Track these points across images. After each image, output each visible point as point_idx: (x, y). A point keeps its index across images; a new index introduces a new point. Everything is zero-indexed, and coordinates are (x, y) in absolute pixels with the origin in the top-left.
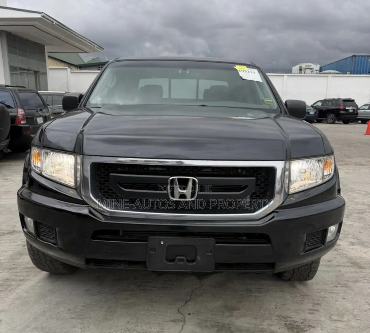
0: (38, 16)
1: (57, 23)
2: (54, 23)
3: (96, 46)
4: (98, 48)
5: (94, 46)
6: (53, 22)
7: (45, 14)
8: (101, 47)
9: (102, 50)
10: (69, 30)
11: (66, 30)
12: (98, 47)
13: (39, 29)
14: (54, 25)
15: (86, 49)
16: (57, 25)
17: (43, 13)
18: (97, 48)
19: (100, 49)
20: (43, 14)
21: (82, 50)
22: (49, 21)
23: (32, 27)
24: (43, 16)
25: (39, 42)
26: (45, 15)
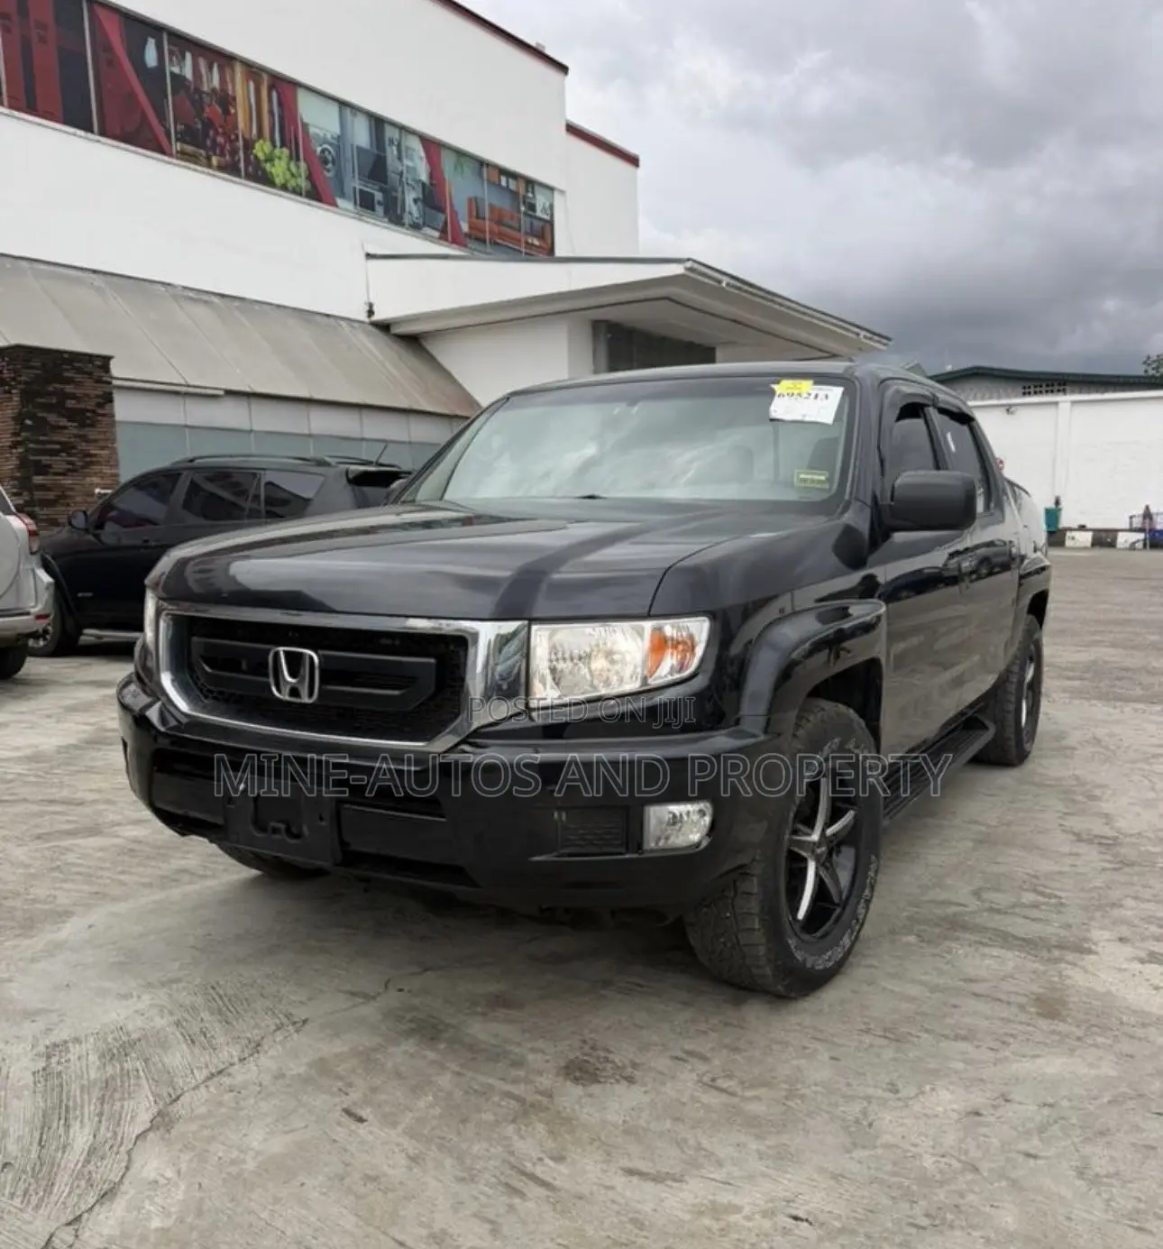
0: (678, 269)
1: (732, 282)
2: (724, 285)
3: (863, 333)
4: (870, 339)
5: (858, 334)
6: (720, 282)
7: (695, 261)
8: (879, 335)
9: (885, 345)
10: (770, 297)
11: (762, 297)
12: (869, 335)
13: (688, 306)
14: (723, 288)
15: (832, 345)
16: (734, 287)
17: (688, 260)
18: (865, 337)
19: (879, 342)
20: (689, 264)
21: (821, 350)
22: (706, 280)
23: (667, 302)
24: (691, 269)
25: (697, 340)
26: (696, 266)
